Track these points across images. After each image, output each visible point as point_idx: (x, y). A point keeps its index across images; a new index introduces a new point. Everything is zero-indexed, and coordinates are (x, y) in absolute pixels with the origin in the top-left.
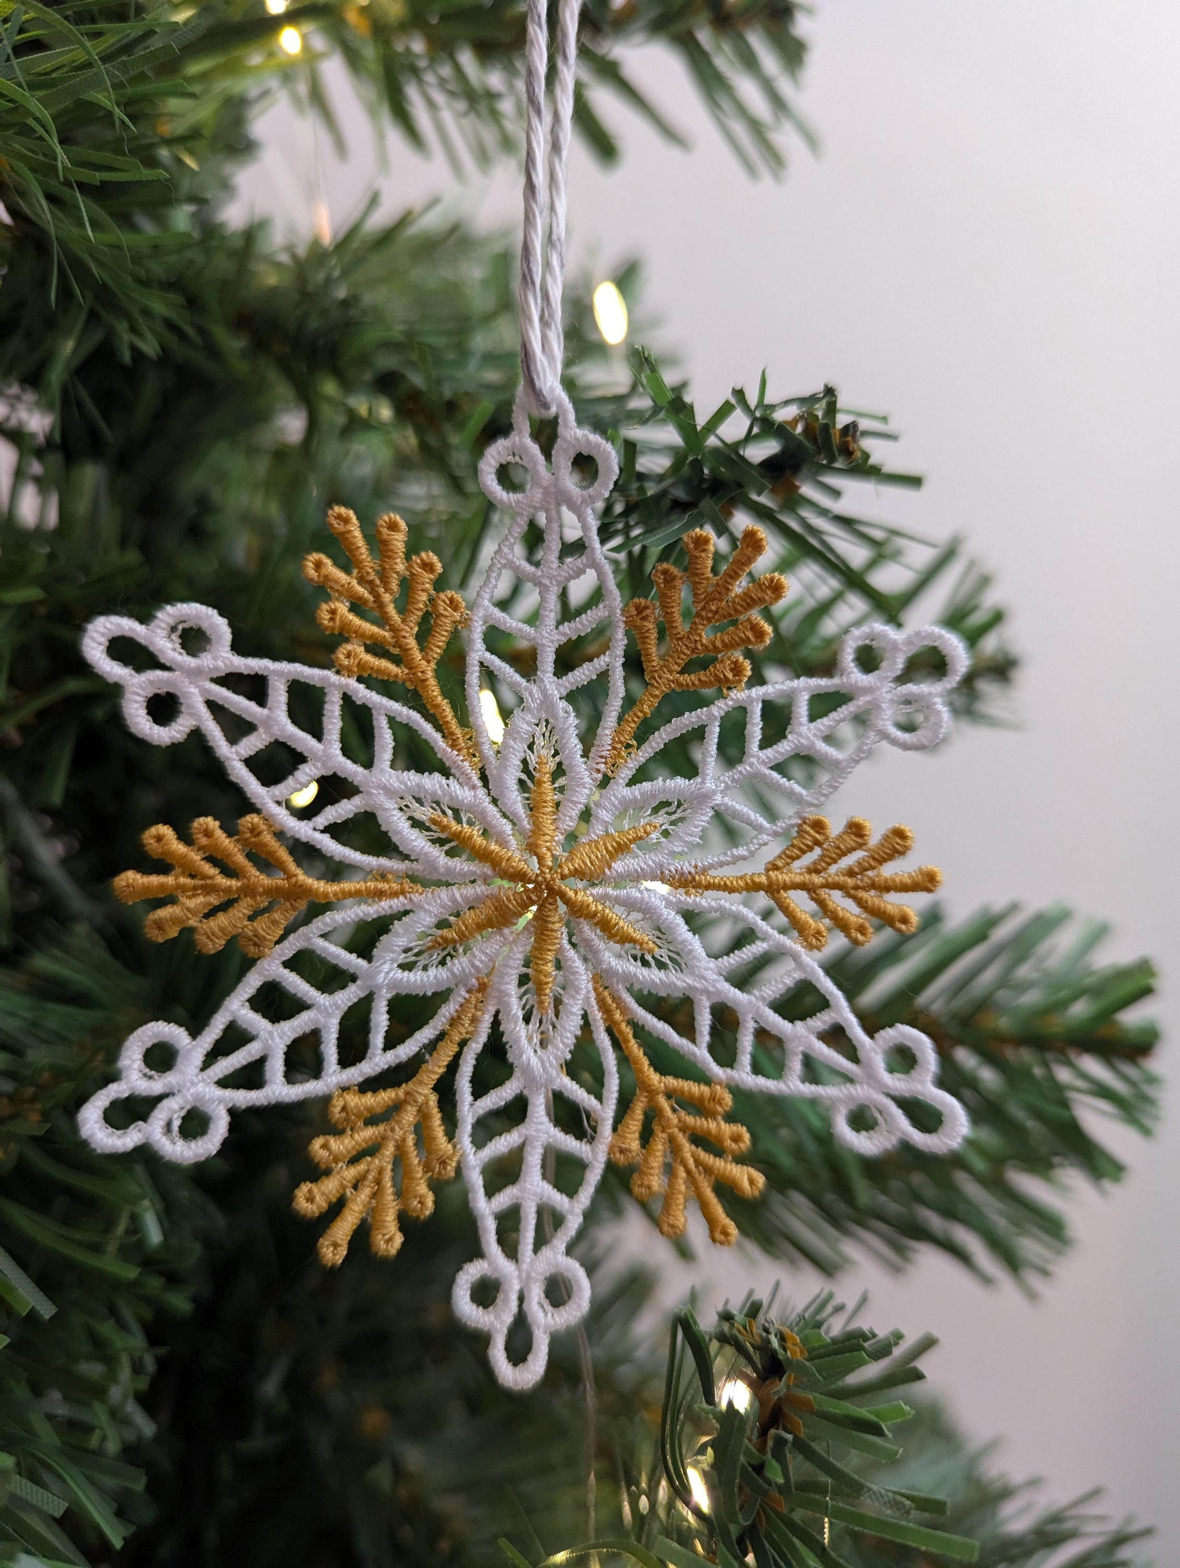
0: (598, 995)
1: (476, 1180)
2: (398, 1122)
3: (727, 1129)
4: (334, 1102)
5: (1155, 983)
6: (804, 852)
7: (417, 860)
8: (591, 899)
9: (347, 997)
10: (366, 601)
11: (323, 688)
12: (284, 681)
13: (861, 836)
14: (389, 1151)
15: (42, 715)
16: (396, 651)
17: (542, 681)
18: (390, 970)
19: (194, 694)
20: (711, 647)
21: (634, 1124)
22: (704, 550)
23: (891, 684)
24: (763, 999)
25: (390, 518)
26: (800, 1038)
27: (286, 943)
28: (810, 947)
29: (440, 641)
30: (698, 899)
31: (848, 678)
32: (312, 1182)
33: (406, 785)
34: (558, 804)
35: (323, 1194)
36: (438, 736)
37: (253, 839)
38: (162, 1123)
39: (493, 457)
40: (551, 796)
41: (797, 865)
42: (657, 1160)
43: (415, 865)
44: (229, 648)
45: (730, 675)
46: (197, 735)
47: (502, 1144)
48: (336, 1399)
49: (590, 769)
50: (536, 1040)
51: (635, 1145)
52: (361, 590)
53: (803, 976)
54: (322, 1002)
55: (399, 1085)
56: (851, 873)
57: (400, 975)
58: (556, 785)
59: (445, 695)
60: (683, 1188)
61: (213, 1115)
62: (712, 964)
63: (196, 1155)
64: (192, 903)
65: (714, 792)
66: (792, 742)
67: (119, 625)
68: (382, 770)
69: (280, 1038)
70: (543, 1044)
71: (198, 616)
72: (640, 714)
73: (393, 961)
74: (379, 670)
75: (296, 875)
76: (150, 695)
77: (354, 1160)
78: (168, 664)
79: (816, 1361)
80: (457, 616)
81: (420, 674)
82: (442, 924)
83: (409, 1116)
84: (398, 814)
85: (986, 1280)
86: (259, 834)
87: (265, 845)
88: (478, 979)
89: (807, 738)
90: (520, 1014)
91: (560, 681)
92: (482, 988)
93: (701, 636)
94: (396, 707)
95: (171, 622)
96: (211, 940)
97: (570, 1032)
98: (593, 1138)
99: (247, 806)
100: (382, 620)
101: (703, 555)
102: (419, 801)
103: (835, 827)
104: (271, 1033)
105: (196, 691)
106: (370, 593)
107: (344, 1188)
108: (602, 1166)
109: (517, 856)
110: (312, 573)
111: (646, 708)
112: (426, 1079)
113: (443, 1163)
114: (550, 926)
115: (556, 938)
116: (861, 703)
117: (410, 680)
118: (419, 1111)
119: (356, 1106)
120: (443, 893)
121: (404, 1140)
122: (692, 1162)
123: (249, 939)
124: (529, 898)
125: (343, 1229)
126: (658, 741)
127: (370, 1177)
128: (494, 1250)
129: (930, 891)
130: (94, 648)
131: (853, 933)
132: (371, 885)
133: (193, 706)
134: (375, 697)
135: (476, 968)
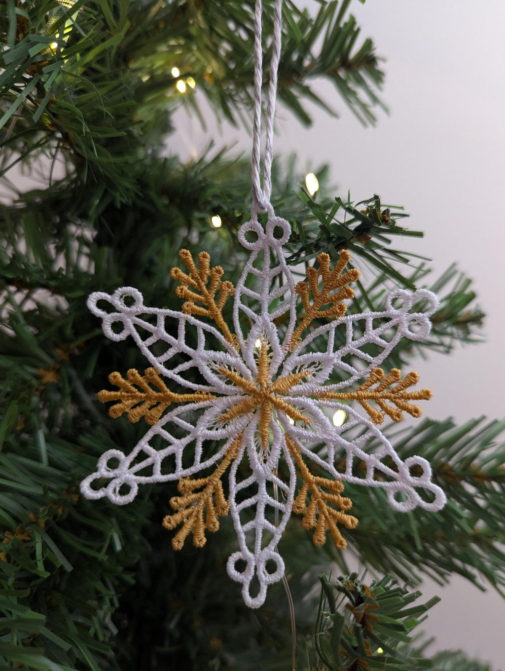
0: (287, 441)
1: (237, 517)
2: (206, 492)
3: (342, 499)
4: (180, 483)
6: (373, 383)
7: (214, 386)
8: (283, 401)
9: (186, 440)
10: (195, 285)
11: (178, 319)
12: (163, 316)
13: (397, 376)
14: (202, 504)
15: (87, 343)
16: (206, 304)
17: (263, 315)
18: (203, 430)
19: (129, 322)
20: (330, 300)
21: (303, 496)
22: (326, 261)
23: (408, 313)
24: (356, 444)
25: (203, 253)
26: (372, 461)
27: (163, 419)
28: (376, 423)
29: (224, 300)
30: (328, 402)
31: (389, 311)
32: (170, 515)
33: (209, 356)
34: (270, 364)
36: (222, 337)
37: (150, 377)
38: (112, 489)
39: (243, 229)
40: (267, 360)
41: (370, 389)
43: (213, 388)
44: (142, 304)
45: (339, 311)
46: (130, 338)
47: (248, 503)
48: (199, 633)
49: (283, 349)
50: (262, 459)
51: (303, 505)
52: (192, 281)
53: (373, 435)
54: (176, 442)
55: (206, 477)
56: (393, 392)
57: (207, 432)
58: (269, 356)
59: (225, 320)
60: (324, 524)
61: (132, 486)
62: (334, 429)
63: (124, 502)
64: (127, 403)
65: (334, 358)
66: (366, 338)
67: (101, 295)
68: (201, 350)
69: (160, 456)
70: (265, 461)
71: (130, 292)
72: (303, 327)
73: (204, 426)
74: (199, 312)
75: (167, 392)
76: (112, 322)
77: (187, 507)
78: (119, 310)
79: (379, 601)
80: (230, 290)
81: (215, 313)
82: (225, 412)
83: (210, 490)
84: (206, 367)
86: (153, 375)
87: (155, 379)
88: (238, 434)
89: (372, 336)
90: (255, 448)
91: (270, 315)
92: (240, 438)
93: (326, 295)
94: (206, 326)
95: (121, 294)
96: (134, 417)
97: (276, 456)
98: (286, 502)
99: (148, 364)
100: (200, 293)
101: (325, 263)
102: (215, 363)
104: (156, 455)
105: (130, 320)
106: (196, 282)
107: (183, 518)
108: (290, 514)
109: (253, 383)
110: (174, 275)
111: (305, 325)
112: (217, 475)
113: (223, 509)
114: (266, 412)
115: (269, 417)
116: (394, 321)
117: (212, 315)
118: (214, 488)
119: (189, 485)
120: (224, 399)
121: (208, 500)
122: (327, 513)
123: (149, 417)
124: (257, 400)
125: (182, 535)
126: (310, 338)
127: (194, 514)
128: (245, 547)
129: (427, 399)
130: (92, 304)
131: (395, 417)
132: (196, 395)
133: (129, 326)
134: (197, 322)
135: (238, 430)
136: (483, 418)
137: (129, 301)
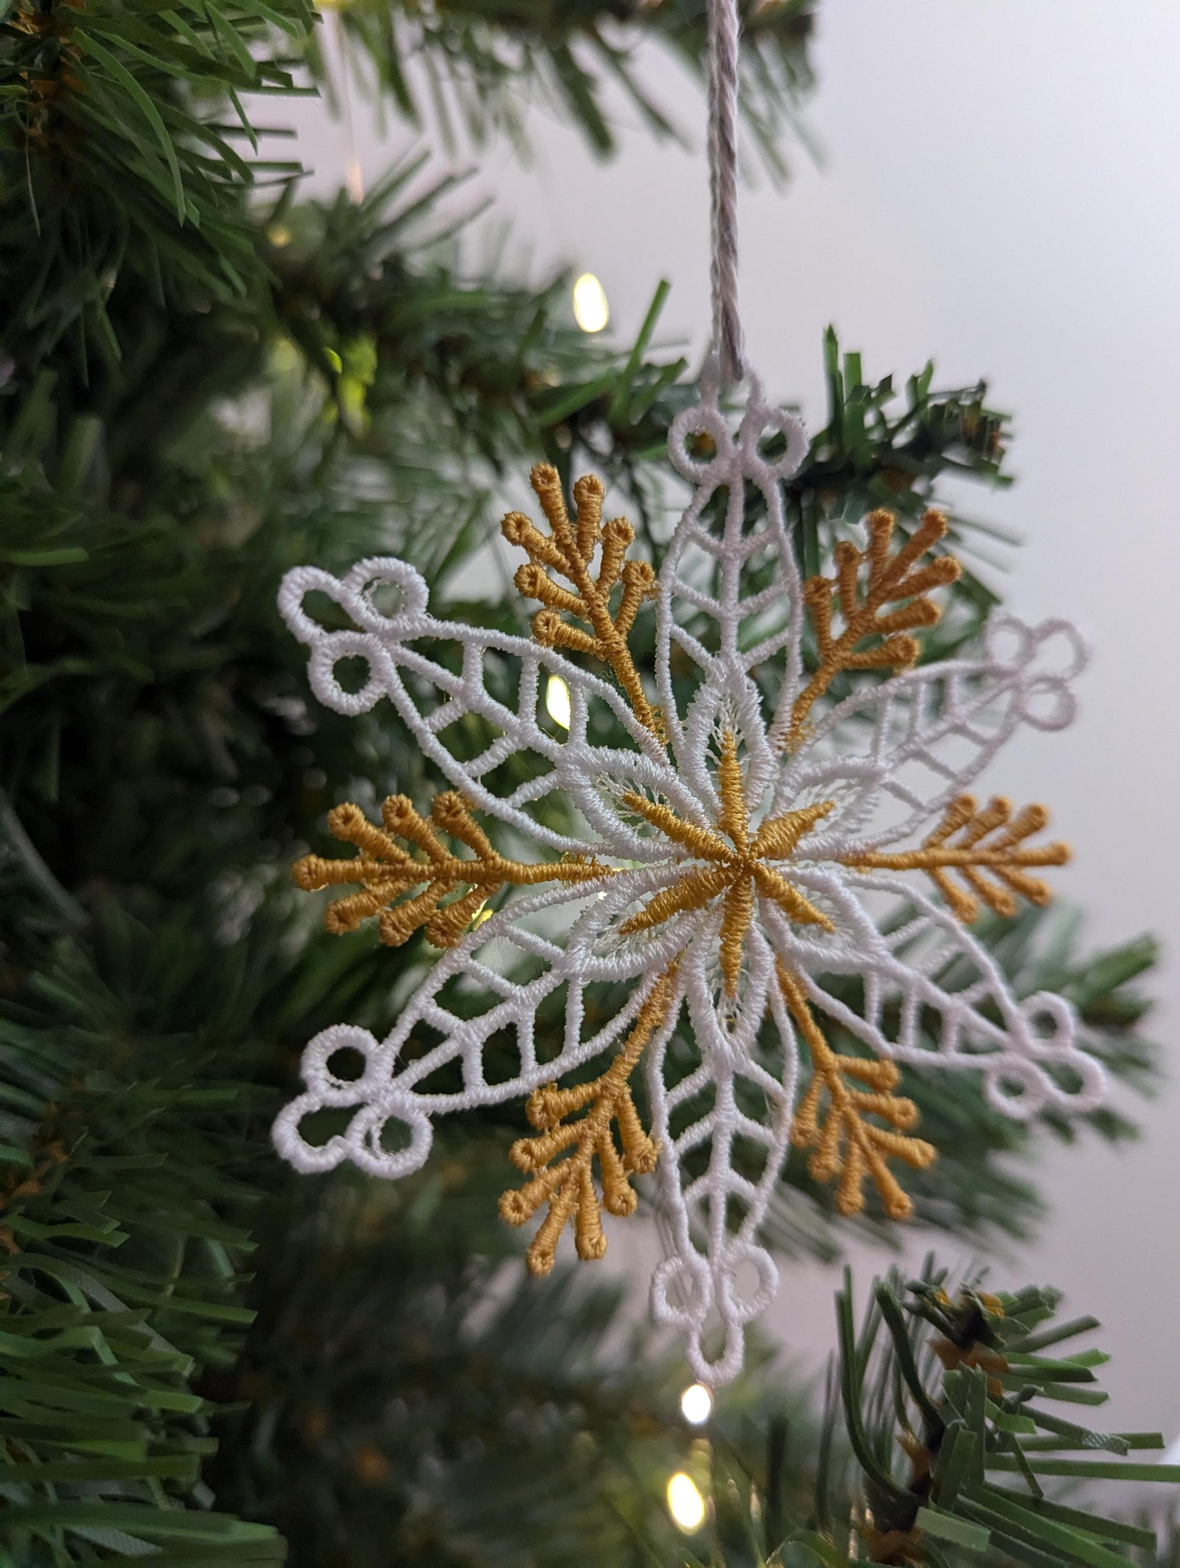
0: (780, 974)
1: (674, 1172)
2: (596, 1119)
3: (896, 1103)
4: (534, 1101)
6: (955, 829)
8: (781, 878)
9: (542, 987)
10: (563, 566)
11: (522, 658)
12: (481, 647)
13: (1003, 813)
14: (588, 1149)
16: (589, 621)
17: (727, 655)
18: (586, 957)
19: (385, 658)
20: (884, 626)
21: (812, 1104)
22: (885, 531)
24: (926, 972)
26: (958, 1009)
27: (478, 932)
28: (964, 921)
29: (632, 612)
30: (869, 876)
31: (991, 662)
32: (515, 1190)
33: (603, 760)
34: (745, 782)
35: (529, 1201)
36: (629, 711)
37: (449, 819)
38: (361, 1135)
39: (683, 424)
40: (738, 773)
41: (950, 842)
42: (833, 1140)
44: (424, 610)
45: (901, 655)
47: (694, 1135)
49: (772, 745)
50: (724, 1025)
51: (813, 1126)
52: (559, 554)
53: (959, 949)
54: (516, 994)
55: (595, 1079)
56: (995, 849)
57: (595, 961)
58: (744, 762)
59: (637, 669)
60: (859, 1165)
61: (413, 1123)
62: (883, 940)
63: (403, 1169)
64: (380, 891)
65: (884, 771)
67: (316, 578)
68: (578, 746)
69: (476, 1035)
70: (731, 1028)
71: (395, 573)
73: (587, 947)
74: (575, 641)
75: (492, 858)
76: (338, 658)
77: (554, 1163)
78: (359, 624)
80: (648, 586)
81: (614, 645)
83: (605, 1111)
84: (592, 791)
86: (458, 812)
87: (464, 826)
88: (669, 962)
89: (960, 718)
90: (710, 998)
91: (745, 657)
92: (672, 973)
93: (872, 616)
94: (591, 678)
95: (368, 576)
96: (398, 931)
97: (756, 1014)
98: (776, 1122)
100: (579, 589)
101: (884, 535)
102: (613, 778)
103: (982, 805)
104: (464, 1031)
105: (388, 655)
106: (567, 558)
107: (547, 1191)
108: (785, 1149)
109: (712, 835)
110: (514, 532)
111: (822, 686)
112: (620, 1071)
113: (644, 1158)
114: (741, 906)
115: (746, 918)
116: (1003, 686)
117: (605, 651)
118: (615, 1105)
119: (557, 1103)
121: (601, 1137)
122: (865, 1137)
123: (439, 928)
124: (727, 877)
125: (548, 1238)
126: (833, 718)
127: (572, 1179)
128: (688, 1246)
129: (1062, 865)
130: (290, 602)
131: (1000, 906)
132: (566, 866)
133: (384, 672)
134: (572, 669)
135: (669, 951)
137: (390, 600)
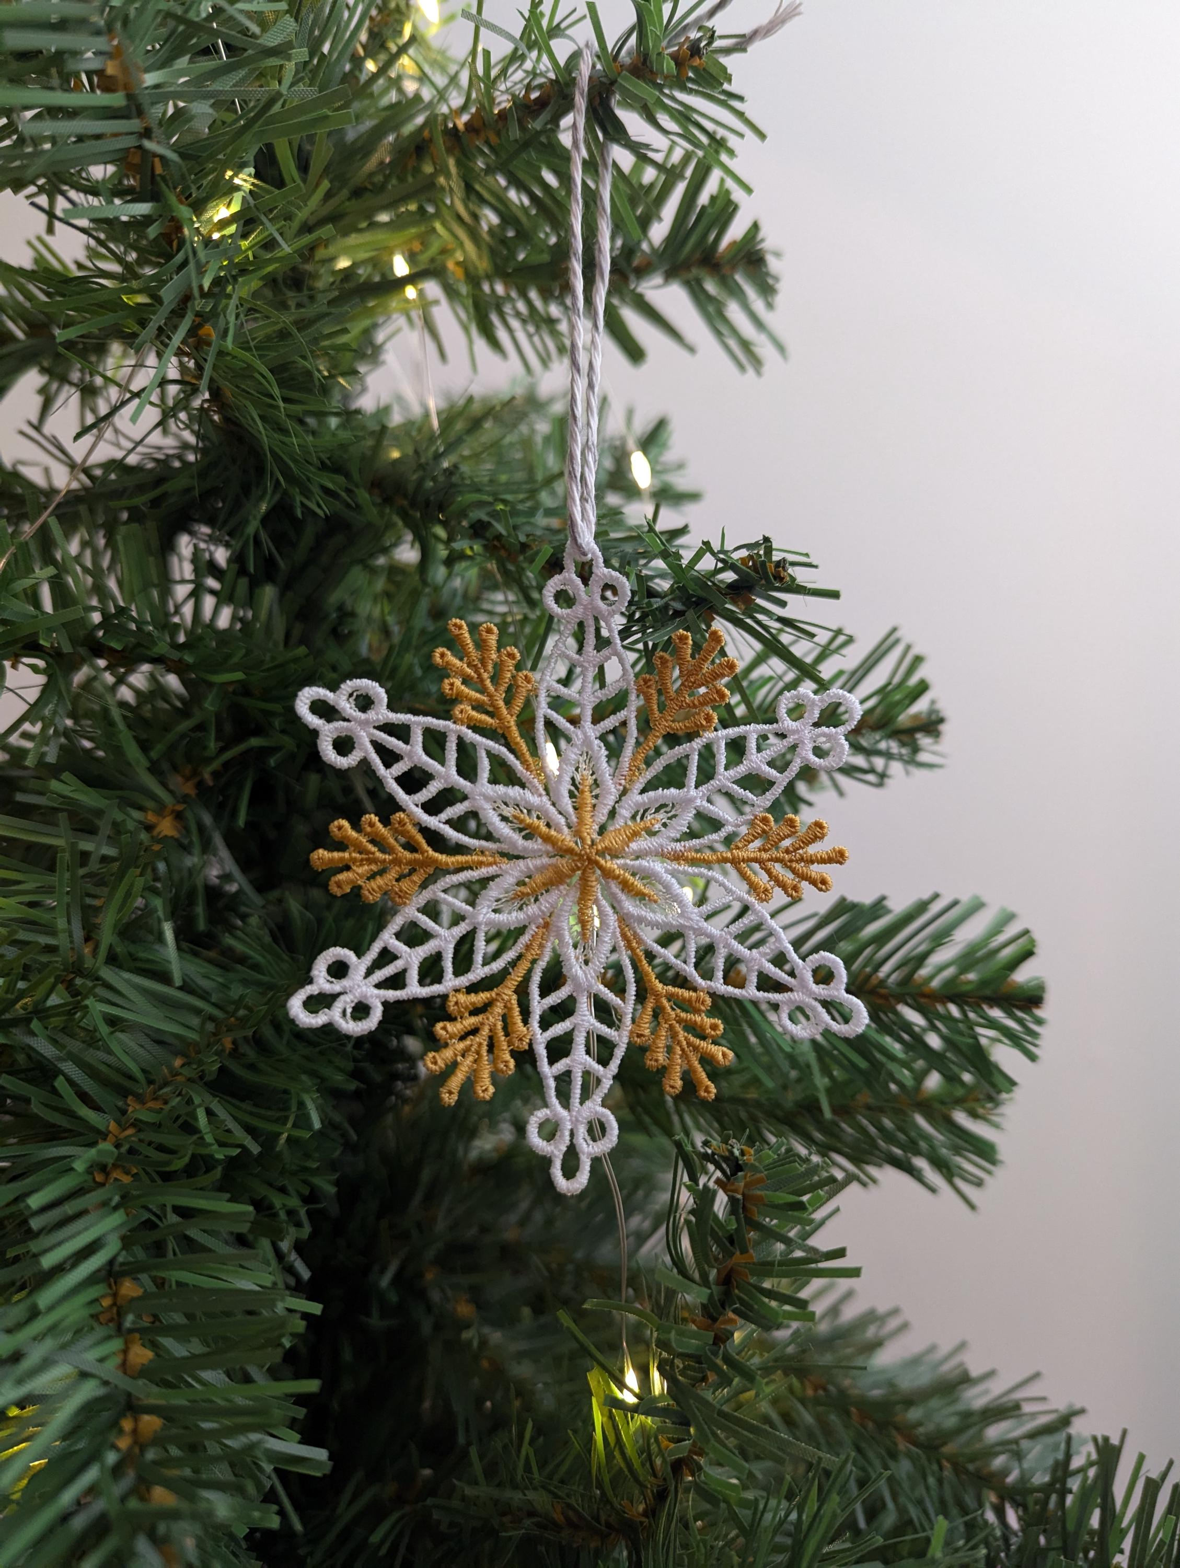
0: (622, 930)
1: (541, 1051)
2: (492, 1013)
3: (708, 1021)
4: (450, 998)
5: (1036, 950)
6: (756, 838)
7: (504, 842)
8: (616, 867)
9: (459, 930)
10: (472, 678)
11: (445, 733)
12: (420, 728)
13: (794, 827)
14: (485, 1032)
15: (226, 765)
16: (491, 709)
17: (584, 728)
18: (487, 913)
19: (363, 736)
20: (691, 704)
21: (647, 1017)
22: (686, 643)
23: (810, 728)
24: (730, 933)
25: (487, 626)
26: (755, 960)
27: (420, 896)
28: (761, 900)
29: (519, 702)
30: (686, 868)
31: (783, 724)
32: (436, 1051)
33: (497, 794)
34: (594, 806)
35: (443, 1059)
36: (517, 763)
37: (400, 828)
38: (340, 1010)
39: (552, 586)
40: (590, 801)
41: (751, 846)
42: (662, 1043)
43: (503, 846)
44: (386, 707)
45: (704, 723)
46: (364, 762)
47: (559, 1029)
48: (435, 1294)
49: (615, 783)
50: (581, 960)
51: (647, 1032)
52: (469, 671)
53: (757, 919)
54: (442, 934)
55: (493, 989)
56: (787, 852)
57: (493, 915)
58: (593, 794)
59: (522, 736)
60: (679, 1060)
61: (372, 1005)
62: (696, 910)
63: (362, 1030)
64: (360, 870)
65: (696, 798)
66: (747, 766)
67: (318, 692)
68: (483, 785)
69: (416, 957)
70: (586, 962)
71: (367, 687)
72: (648, 748)
73: (489, 907)
74: (480, 721)
75: (427, 851)
76: (335, 737)
77: (462, 1038)
78: (348, 717)
80: (530, 686)
81: (506, 723)
82: (520, 883)
83: (498, 1009)
84: (491, 812)
85: (933, 1190)
86: (405, 824)
87: (408, 832)
88: (543, 919)
89: (757, 763)
90: (571, 942)
91: (596, 727)
92: (546, 925)
93: (686, 698)
94: (491, 743)
95: (350, 690)
96: (372, 894)
97: (604, 954)
98: (619, 1026)
99: (398, 807)
100: (483, 690)
101: (686, 646)
102: (506, 804)
104: (410, 954)
105: (365, 734)
106: (475, 672)
107: (456, 1055)
108: (626, 1045)
109: (568, 838)
110: (438, 660)
111: (651, 744)
112: (509, 985)
113: (521, 1040)
114: (589, 884)
115: (594, 892)
116: (792, 739)
117: (500, 727)
118: (505, 1006)
119: (464, 1002)
120: (521, 863)
121: (495, 1025)
122: (684, 1043)
123: (396, 893)
124: (576, 865)
125: (455, 1082)
126: (659, 765)
127: (473, 1049)
128: (554, 1101)
129: (841, 863)
130: (302, 707)
131: (790, 891)
132: (475, 858)
133: (362, 744)
134: (478, 738)
135: (543, 912)
136: (936, 896)
137: (365, 703)
